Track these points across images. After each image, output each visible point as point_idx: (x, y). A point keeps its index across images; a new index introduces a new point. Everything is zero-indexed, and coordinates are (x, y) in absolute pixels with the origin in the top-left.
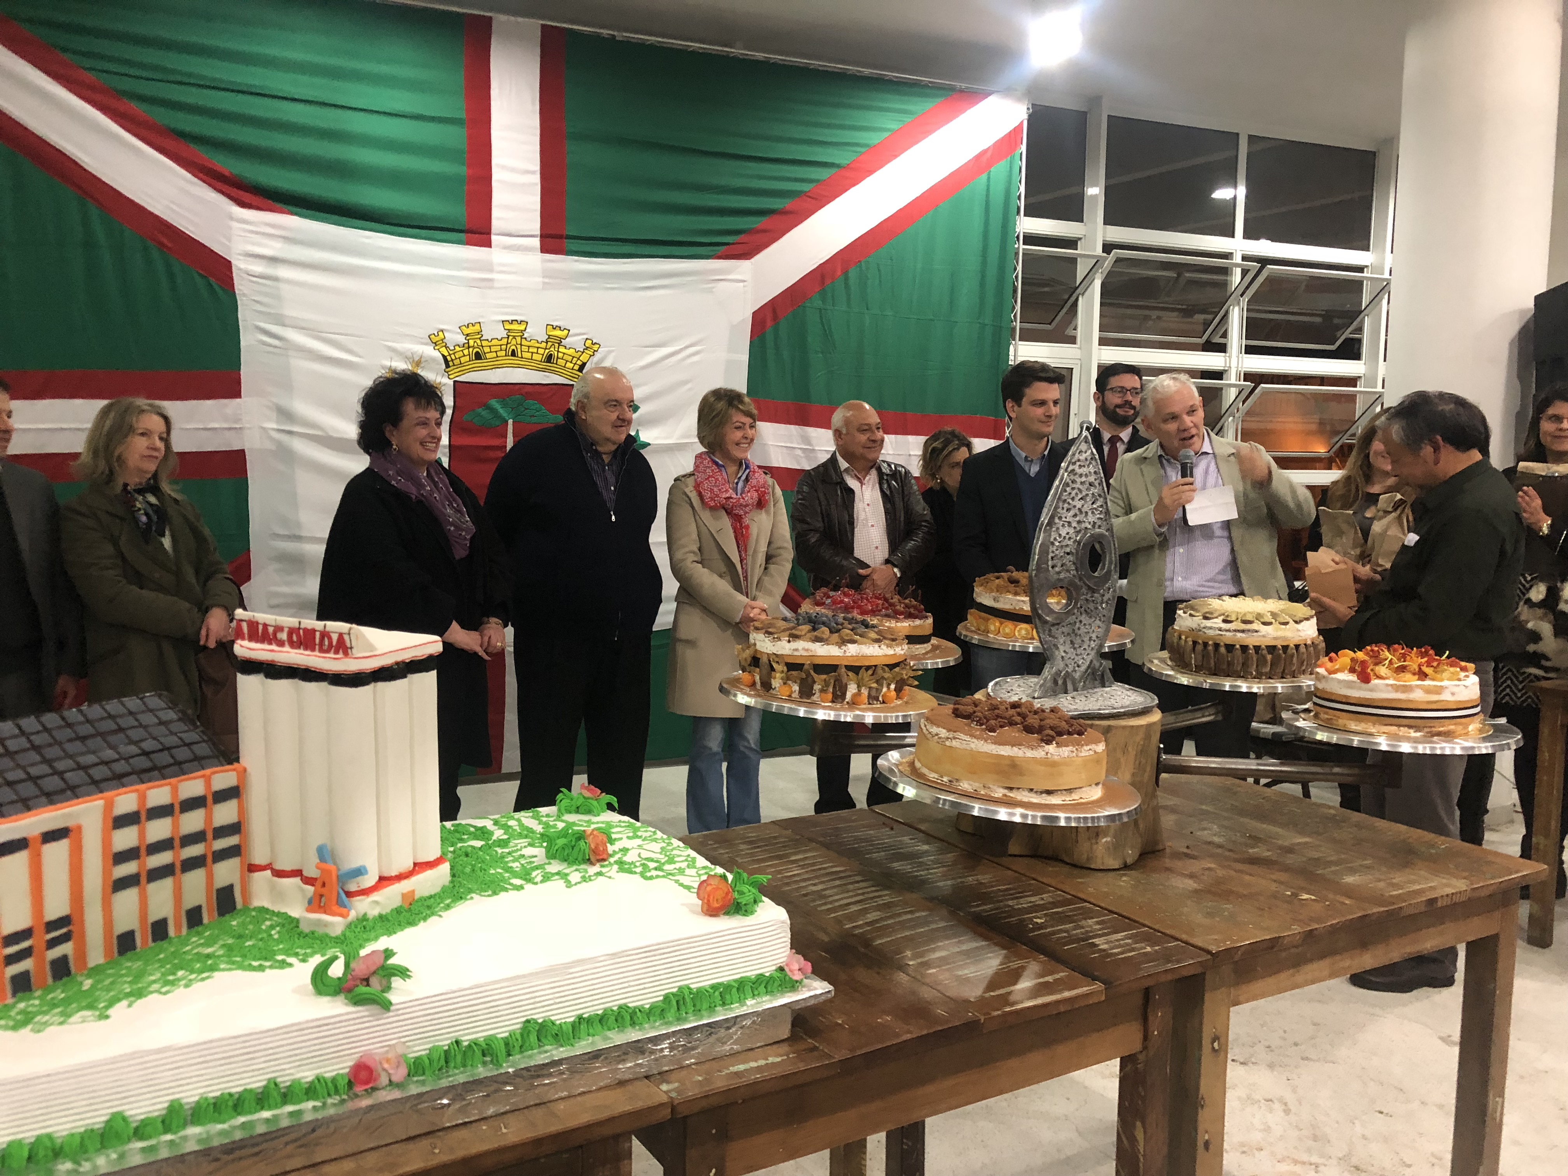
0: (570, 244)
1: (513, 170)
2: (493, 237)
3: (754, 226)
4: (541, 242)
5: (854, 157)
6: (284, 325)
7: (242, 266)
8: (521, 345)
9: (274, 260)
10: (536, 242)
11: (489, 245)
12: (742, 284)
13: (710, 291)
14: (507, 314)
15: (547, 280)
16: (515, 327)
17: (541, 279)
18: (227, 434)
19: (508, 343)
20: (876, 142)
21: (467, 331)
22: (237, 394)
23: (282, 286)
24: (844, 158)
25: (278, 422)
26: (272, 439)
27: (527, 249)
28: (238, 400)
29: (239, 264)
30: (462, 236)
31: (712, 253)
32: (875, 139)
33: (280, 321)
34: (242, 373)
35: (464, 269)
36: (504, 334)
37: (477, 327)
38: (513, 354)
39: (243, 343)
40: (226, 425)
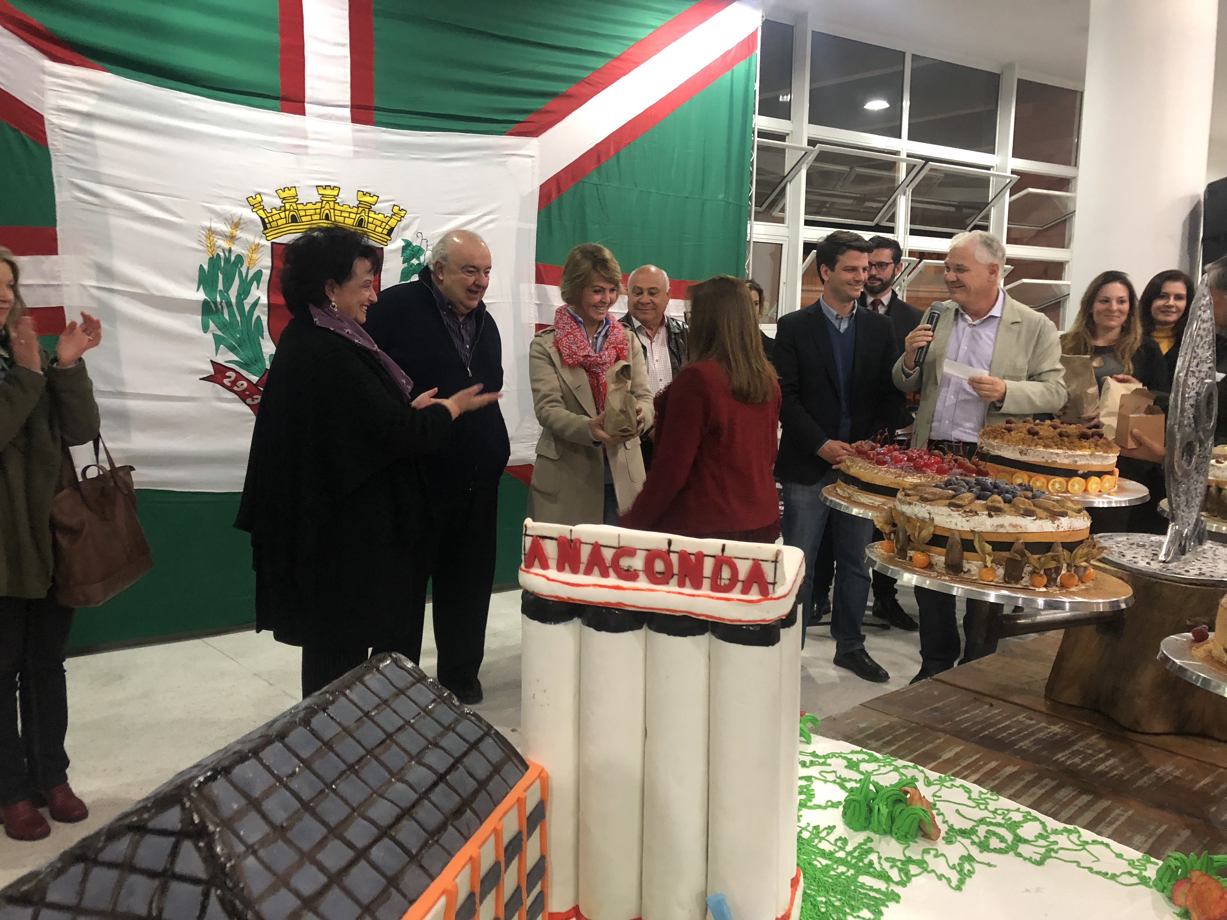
0: (377, 116)
1: (324, 41)
2: (306, 105)
3: (540, 107)
4: (351, 111)
5: (625, 49)
6: (101, 183)
7: (55, 120)
8: (334, 210)
9: (88, 116)
10: (347, 112)
11: (302, 112)
12: (530, 160)
13: (503, 164)
14: (321, 179)
15: (357, 149)
16: (328, 192)
17: (352, 148)
18: (46, 291)
19: (322, 207)
20: (643, 37)
21: (284, 195)
22: (54, 251)
23: (98, 143)
24: (616, 49)
25: (98, 280)
26: (92, 297)
27: (341, 119)
28: (54, 257)
29: (51, 118)
30: (277, 103)
31: (504, 130)
32: (642, 34)
33: (98, 178)
34: (58, 229)
35: (280, 135)
36: (318, 198)
37: (293, 190)
38: (327, 217)
39: (58, 199)
40: (44, 282)
